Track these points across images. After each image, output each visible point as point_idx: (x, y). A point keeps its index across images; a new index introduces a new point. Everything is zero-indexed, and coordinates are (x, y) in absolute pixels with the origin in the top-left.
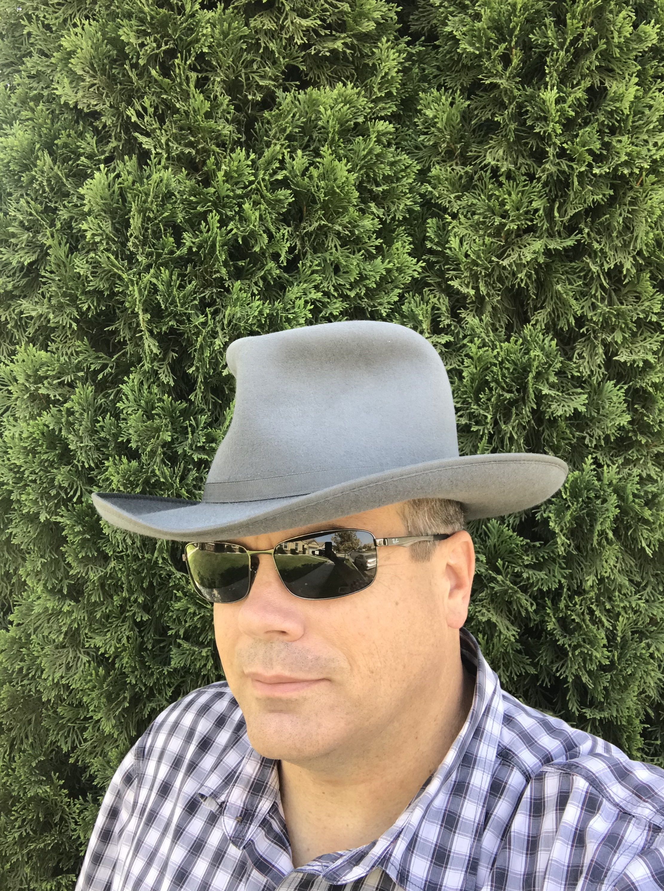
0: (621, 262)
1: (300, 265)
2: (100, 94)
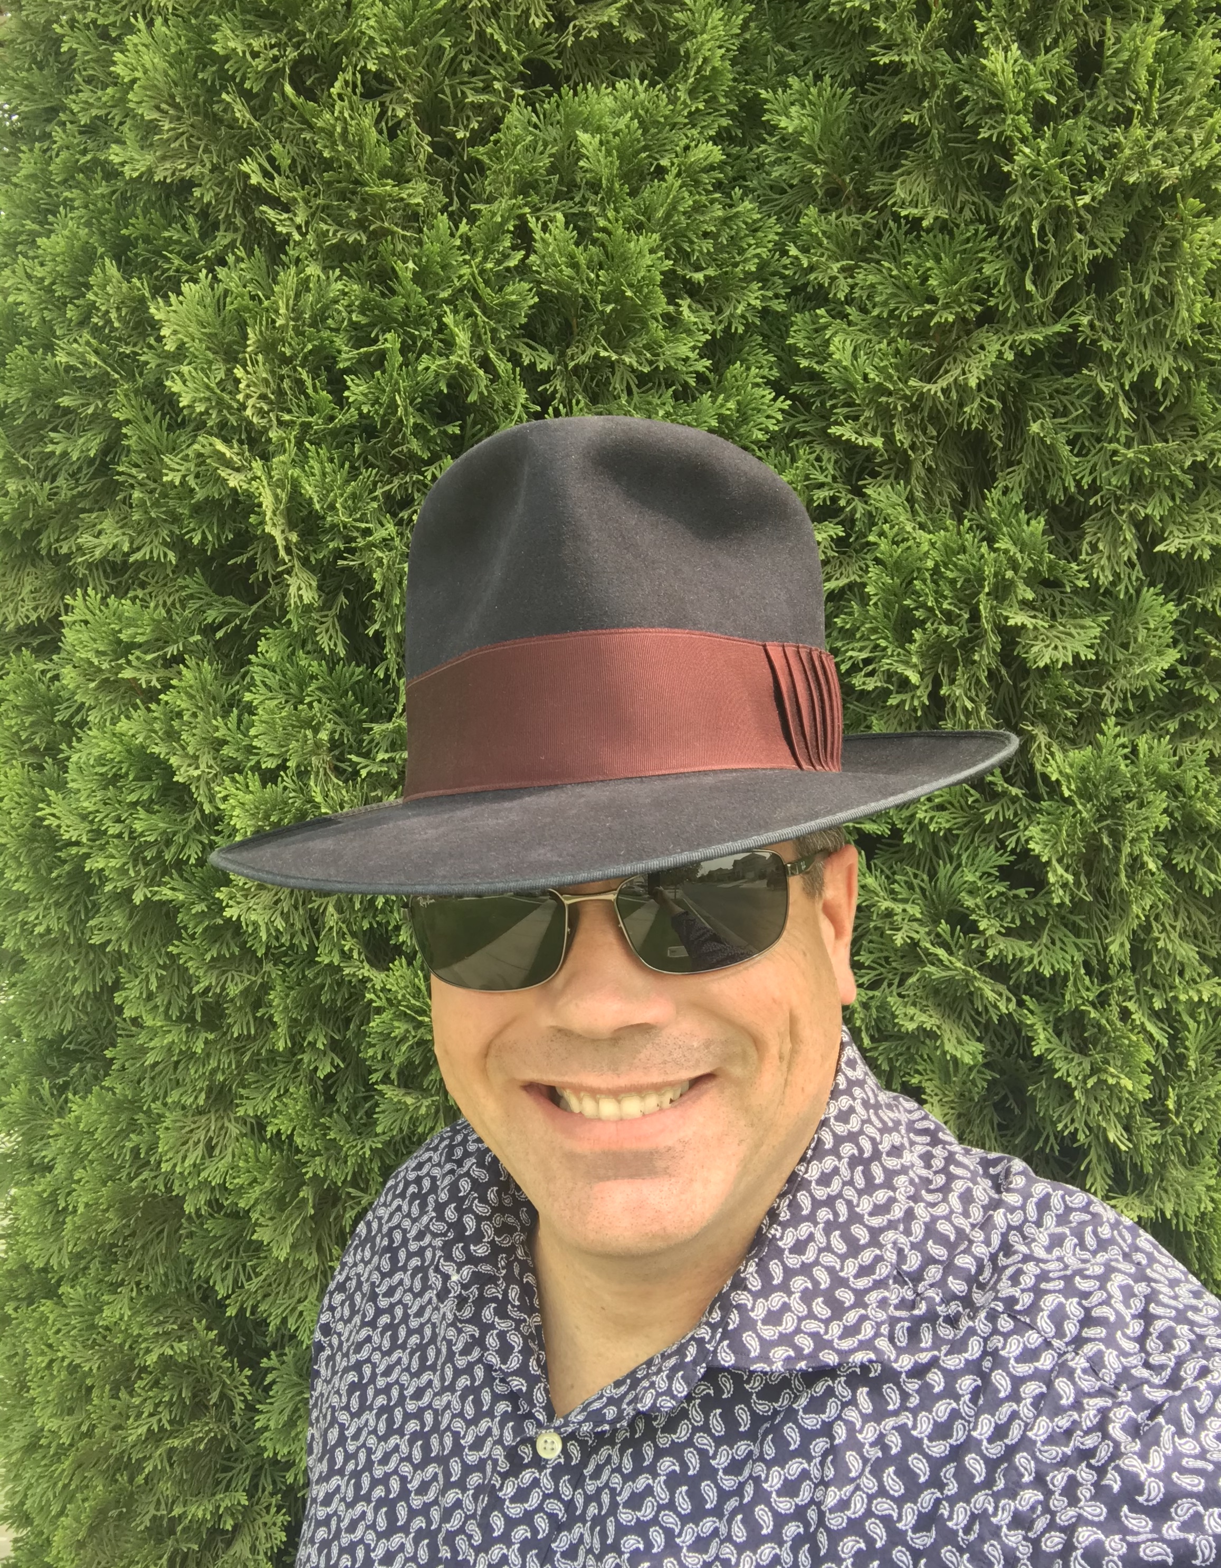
0: (1152, 366)
2: (194, 148)
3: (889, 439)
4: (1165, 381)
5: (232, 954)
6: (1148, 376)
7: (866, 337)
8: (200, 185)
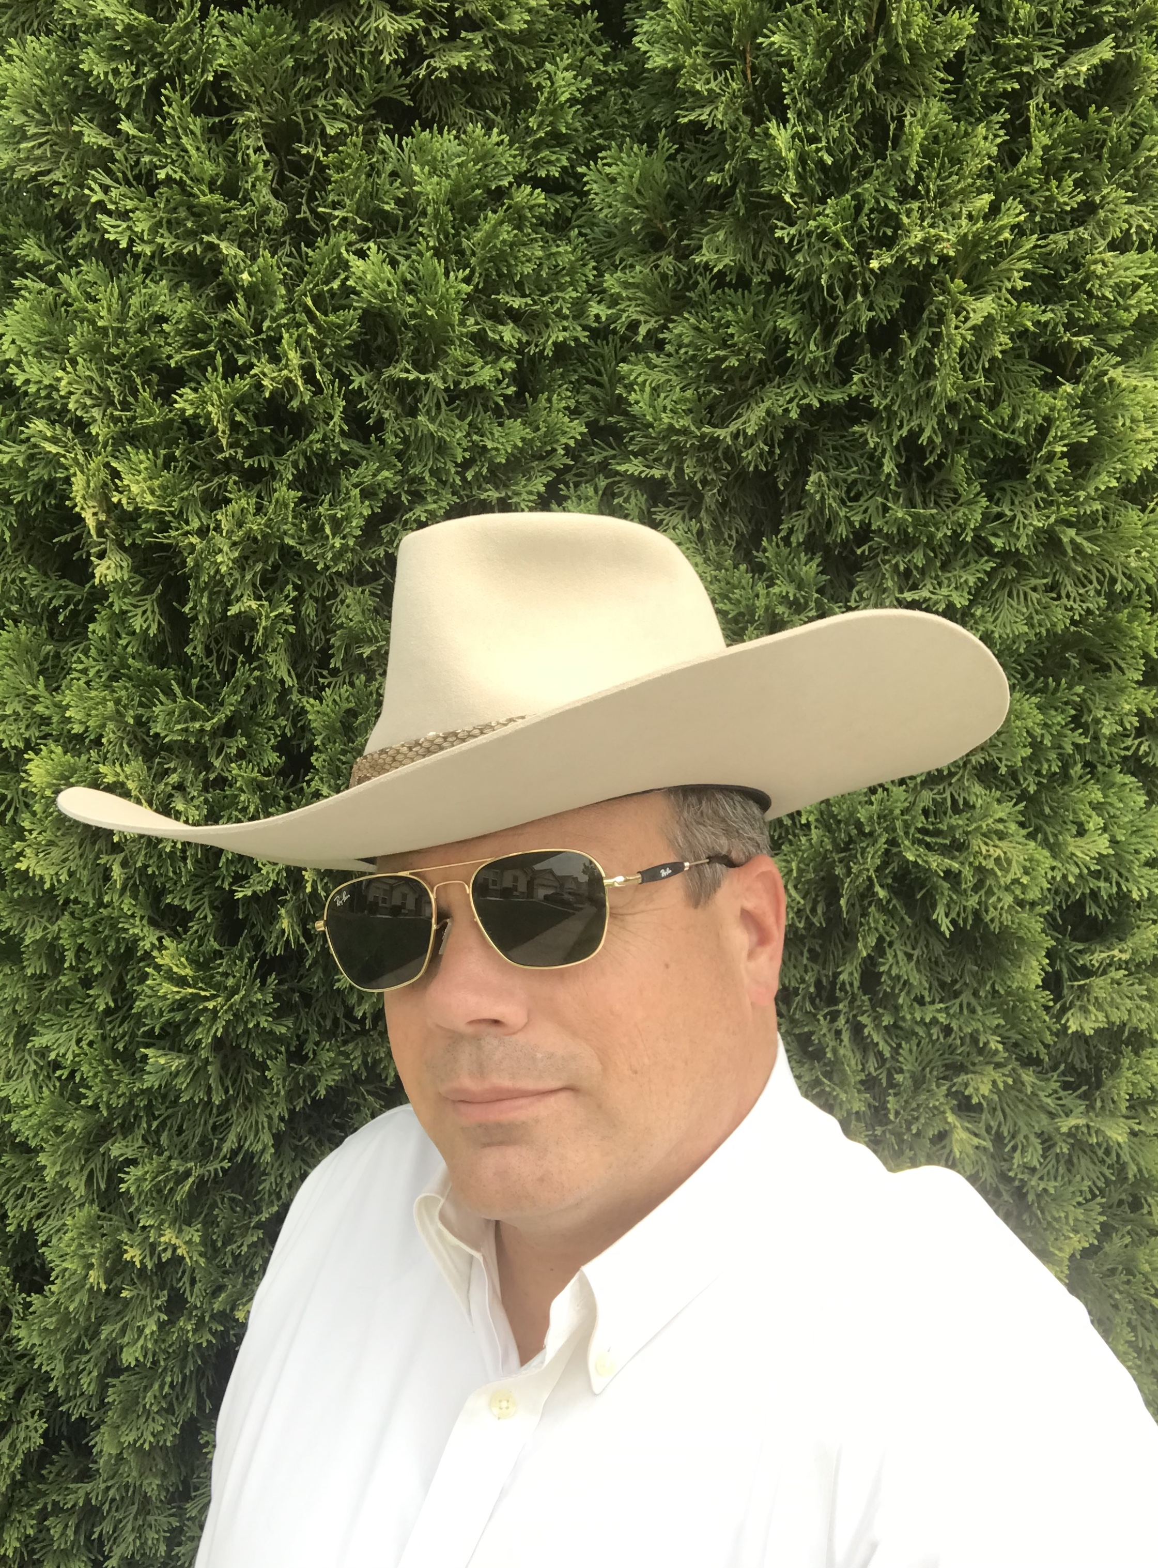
0: (920, 426)
2: (57, 155)
3: (680, 472)
4: (930, 439)
6: (914, 435)
7: (666, 377)
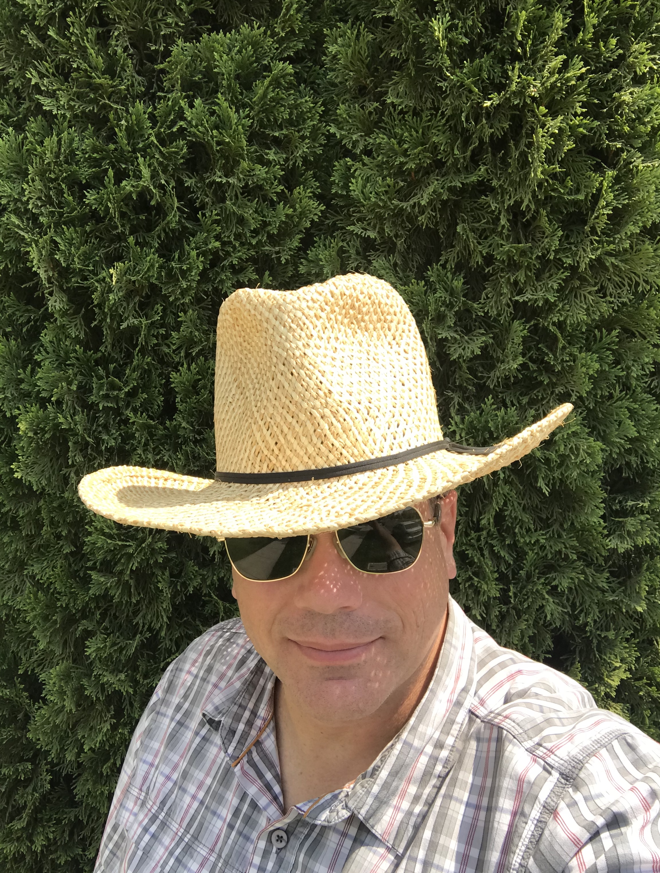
0: (521, 198)
1: (199, 216)
2: (9, 57)
3: (381, 232)
4: (528, 206)
5: (24, 493)
6: (518, 204)
8: (12, 78)
